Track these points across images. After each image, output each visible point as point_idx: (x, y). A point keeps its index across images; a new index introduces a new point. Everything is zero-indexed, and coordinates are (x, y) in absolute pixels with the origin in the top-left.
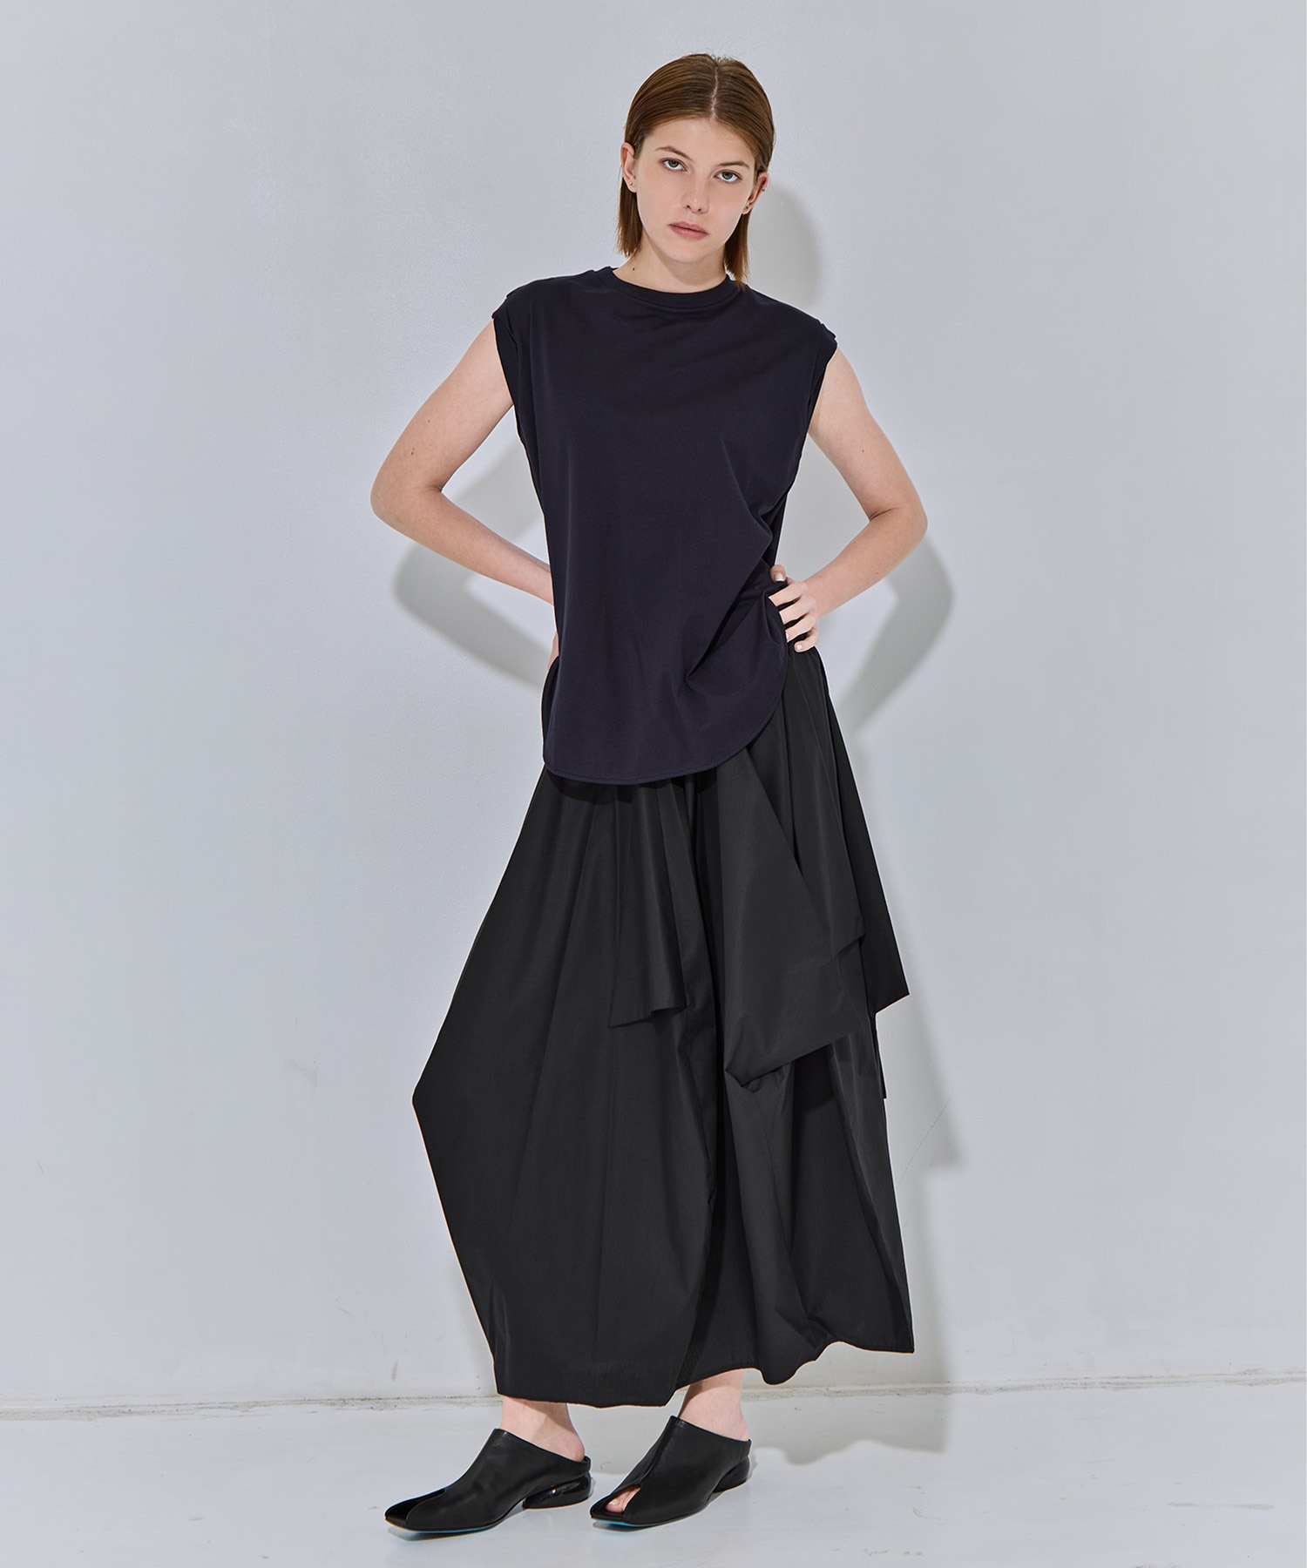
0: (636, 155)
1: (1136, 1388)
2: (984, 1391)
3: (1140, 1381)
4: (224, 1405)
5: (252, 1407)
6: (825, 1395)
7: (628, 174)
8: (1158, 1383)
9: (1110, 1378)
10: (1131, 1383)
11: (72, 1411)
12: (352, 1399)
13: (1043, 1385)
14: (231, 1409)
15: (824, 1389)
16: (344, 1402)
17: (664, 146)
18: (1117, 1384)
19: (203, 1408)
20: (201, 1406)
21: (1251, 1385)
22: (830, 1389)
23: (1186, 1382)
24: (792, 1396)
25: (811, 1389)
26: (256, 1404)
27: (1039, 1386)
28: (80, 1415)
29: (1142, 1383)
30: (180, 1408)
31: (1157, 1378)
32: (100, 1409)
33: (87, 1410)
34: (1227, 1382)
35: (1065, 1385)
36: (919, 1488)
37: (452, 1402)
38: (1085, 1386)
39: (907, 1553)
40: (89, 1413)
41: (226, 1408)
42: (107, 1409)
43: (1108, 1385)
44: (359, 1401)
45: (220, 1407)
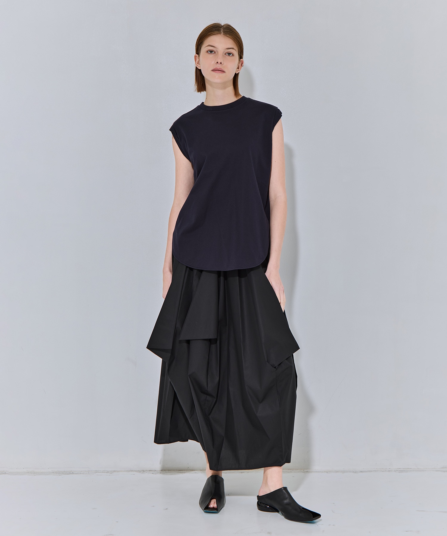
0: (199, 56)
1: (406, 472)
2: (356, 472)
3: (408, 470)
4: (104, 472)
5: (113, 472)
6: (303, 472)
7: (197, 65)
8: (413, 471)
9: (398, 469)
10: (405, 471)
11: (54, 472)
12: (146, 470)
13: (375, 471)
14: (106, 473)
15: (302, 470)
16: (144, 471)
17: (207, 45)
18: (400, 471)
19: (97, 472)
20: (96, 472)
21: (444, 472)
22: (304, 470)
23: (422, 470)
24: (292, 472)
25: (298, 470)
26: (114, 471)
27: (374, 471)
28: (57, 474)
29: (408, 471)
30: (89, 472)
31: (413, 469)
32: (63, 472)
33: (59, 472)
34: (436, 471)
35: (382, 471)
36: (334, 503)
37: (179, 472)
38: (389, 471)
39: (330, 525)
40: (59, 473)
41: (105, 472)
42: (65, 472)
43: (397, 471)
44: (149, 471)
45: (102, 472)
